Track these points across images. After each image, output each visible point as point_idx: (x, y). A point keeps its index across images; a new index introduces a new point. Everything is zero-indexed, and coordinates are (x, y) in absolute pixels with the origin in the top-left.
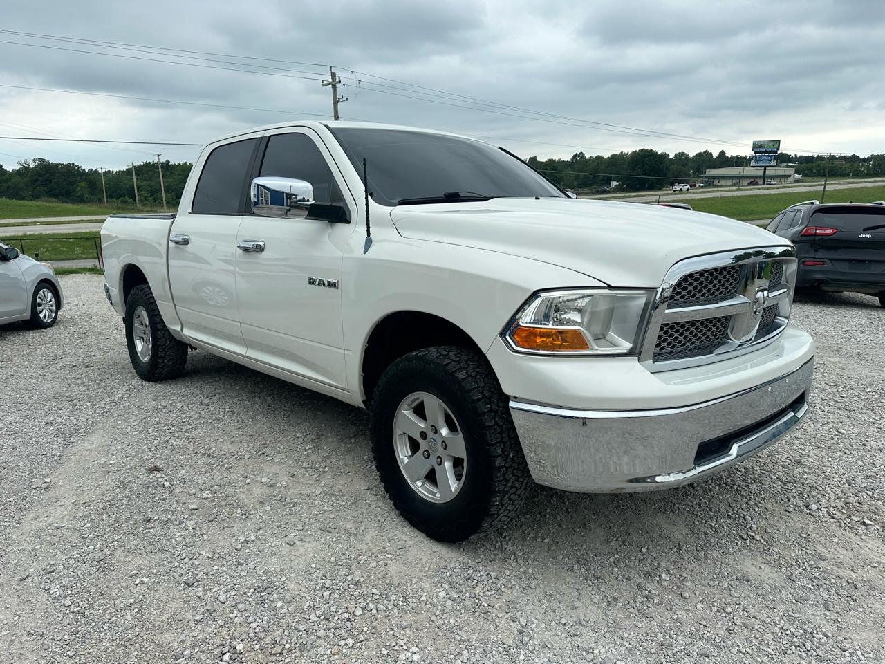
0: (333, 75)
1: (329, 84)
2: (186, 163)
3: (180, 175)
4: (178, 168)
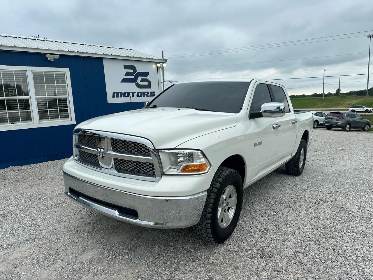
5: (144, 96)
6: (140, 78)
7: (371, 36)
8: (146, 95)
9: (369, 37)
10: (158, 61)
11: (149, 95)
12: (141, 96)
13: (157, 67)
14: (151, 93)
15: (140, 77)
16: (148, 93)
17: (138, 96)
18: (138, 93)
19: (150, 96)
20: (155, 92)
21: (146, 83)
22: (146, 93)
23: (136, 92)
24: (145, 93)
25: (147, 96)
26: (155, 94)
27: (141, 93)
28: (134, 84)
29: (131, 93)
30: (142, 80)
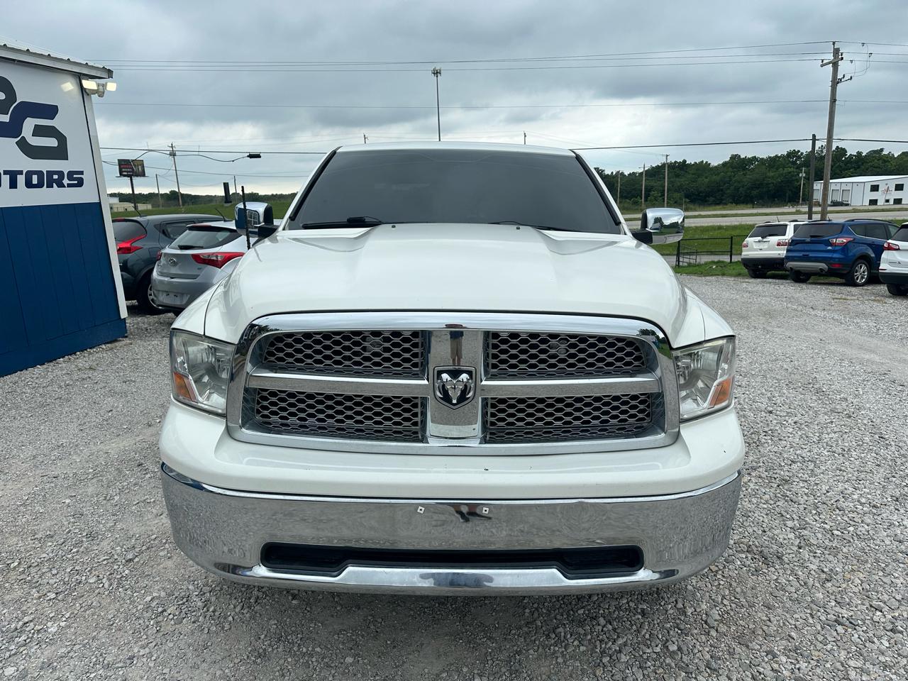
0: (836, 52)
1: (829, 63)
2: (702, 161)
3: (693, 174)
4: (693, 167)
5: (50, 186)
6: (29, 124)
7: (437, 72)
8: (55, 181)
9: (434, 73)
10: (85, 71)
11: (66, 181)
12: (40, 185)
13: (82, 89)
14: (71, 174)
15: (28, 118)
16: (61, 174)
17: (29, 184)
18: (29, 175)
19: (69, 186)
20: (82, 173)
21: (52, 142)
22: (56, 177)
23: (21, 172)
24: (50, 173)
25: (61, 185)
26: (82, 179)
27: (40, 174)
28: (11, 142)
29: (6, 172)
30: (39, 131)
